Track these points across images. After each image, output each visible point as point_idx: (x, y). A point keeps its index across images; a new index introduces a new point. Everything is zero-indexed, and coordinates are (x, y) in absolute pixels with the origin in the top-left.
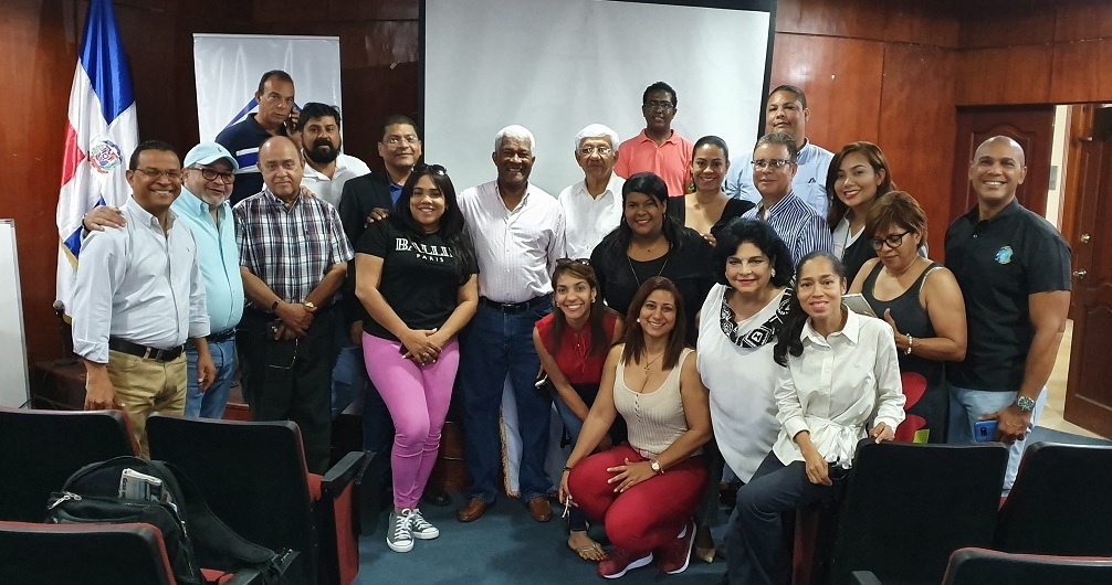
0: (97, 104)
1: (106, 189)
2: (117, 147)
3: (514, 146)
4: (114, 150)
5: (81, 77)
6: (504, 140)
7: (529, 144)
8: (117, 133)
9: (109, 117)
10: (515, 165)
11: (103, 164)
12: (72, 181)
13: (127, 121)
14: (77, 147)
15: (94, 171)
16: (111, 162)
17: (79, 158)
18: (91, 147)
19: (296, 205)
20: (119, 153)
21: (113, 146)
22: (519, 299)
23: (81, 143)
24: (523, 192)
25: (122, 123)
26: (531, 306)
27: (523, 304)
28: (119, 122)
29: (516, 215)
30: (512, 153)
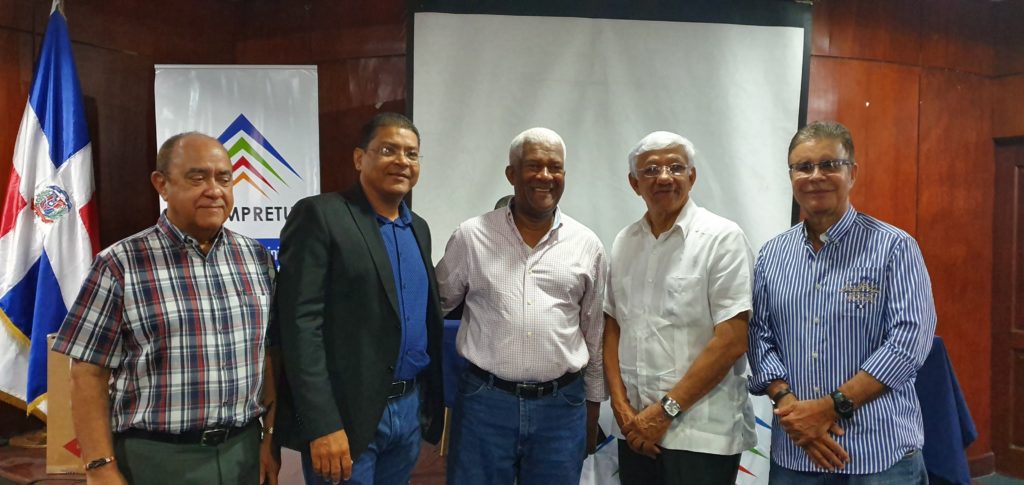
0: (45, 145)
1: (50, 239)
2: (65, 193)
3: (540, 154)
4: (62, 196)
5: (30, 117)
6: (528, 146)
7: (560, 152)
8: (67, 177)
9: (57, 158)
10: (544, 181)
11: (48, 211)
12: (11, 233)
13: (78, 166)
14: (19, 193)
15: (38, 220)
16: (57, 210)
17: (20, 204)
18: (37, 192)
19: (217, 246)
20: (67, 200)
21: (61, 191)
22: (543, 379)
23: (23, 188)
24: (549, 223)
25: (73, 168)
26: (559, 387)
27: (548, 387)
28: (69, 166)
29: (539, 253)
30: (539, 165)
